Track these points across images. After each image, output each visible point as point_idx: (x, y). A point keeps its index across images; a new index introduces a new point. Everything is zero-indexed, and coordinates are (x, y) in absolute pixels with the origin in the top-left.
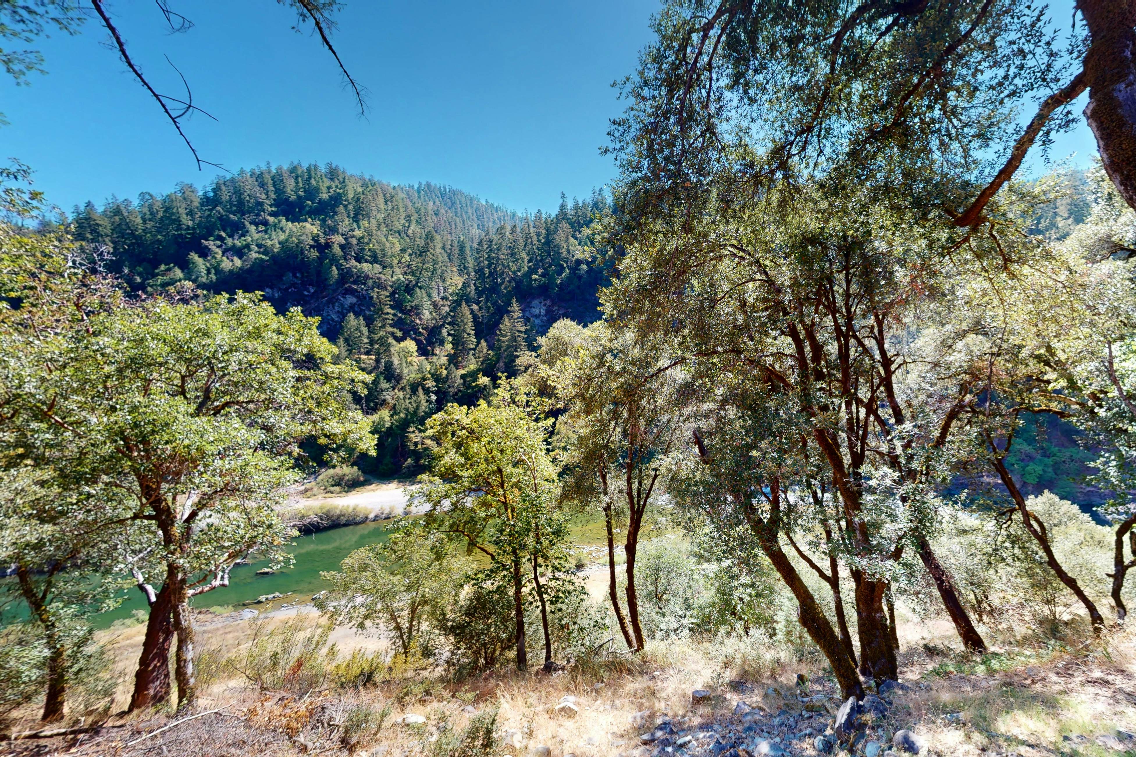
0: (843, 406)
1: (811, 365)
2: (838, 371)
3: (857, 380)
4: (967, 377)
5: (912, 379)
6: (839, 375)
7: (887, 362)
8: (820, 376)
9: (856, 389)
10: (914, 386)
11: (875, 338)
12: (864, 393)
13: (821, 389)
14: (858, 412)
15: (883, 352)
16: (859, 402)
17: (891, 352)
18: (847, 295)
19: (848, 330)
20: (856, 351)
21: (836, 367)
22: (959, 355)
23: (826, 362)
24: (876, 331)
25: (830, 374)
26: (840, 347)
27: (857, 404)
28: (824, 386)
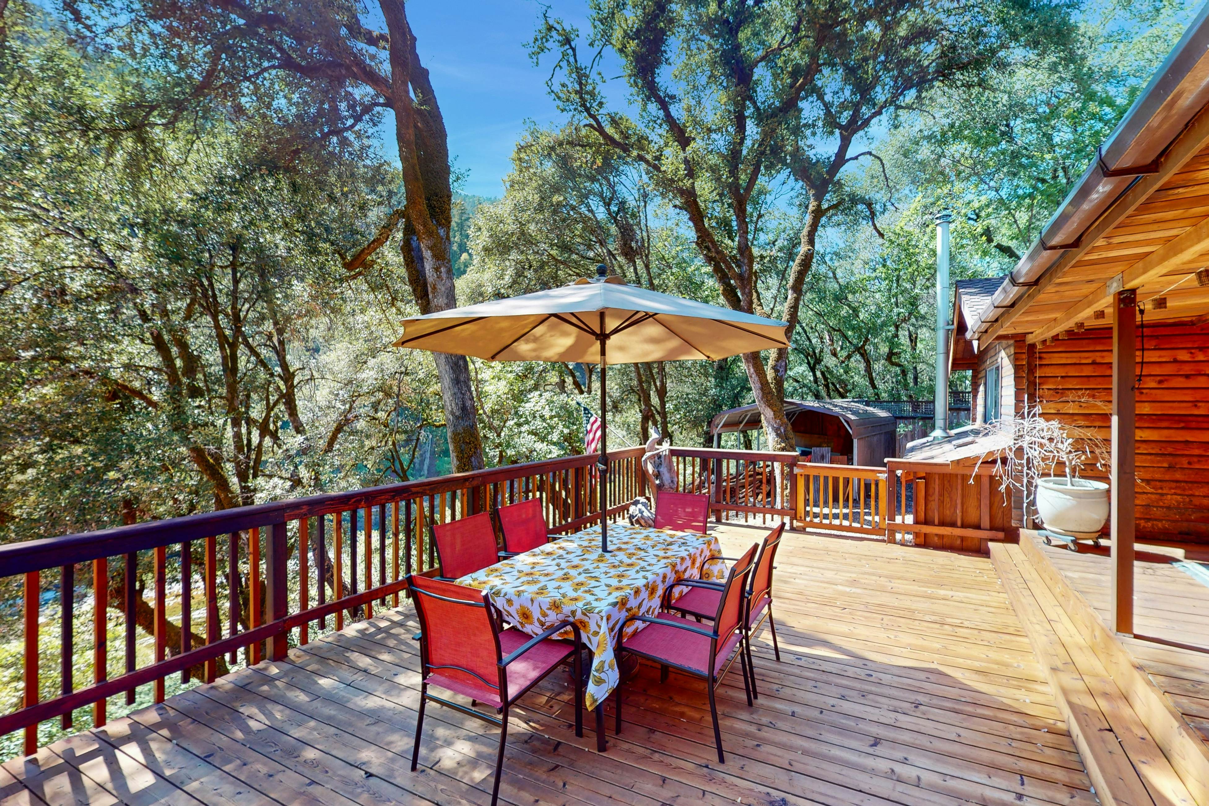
0: (229, 427)
1: (185, 380)
2: (220, 386)
3: (248, 396)
4: (380, 395)
5: (322, 395)
6: (224, 391)
7: (288, 377)
8: (195, 392)
9: (248, 407)
10: (323, 403)
11: (274, 348)
12: (257, 412)
13: (199, 407)
14: (249, 433)
15: (284, 366)
16: (250, 422)
17: (294, 364)
18: (234, 295)
19: (236, 338)
20: (248, 361)
21: (218, 381)
22: (372, 373)
23: (205, 375)
24: (275, 339)
25: (209, 391)
26: (224, 358)
27: (248, 424)
28: (203, 403)
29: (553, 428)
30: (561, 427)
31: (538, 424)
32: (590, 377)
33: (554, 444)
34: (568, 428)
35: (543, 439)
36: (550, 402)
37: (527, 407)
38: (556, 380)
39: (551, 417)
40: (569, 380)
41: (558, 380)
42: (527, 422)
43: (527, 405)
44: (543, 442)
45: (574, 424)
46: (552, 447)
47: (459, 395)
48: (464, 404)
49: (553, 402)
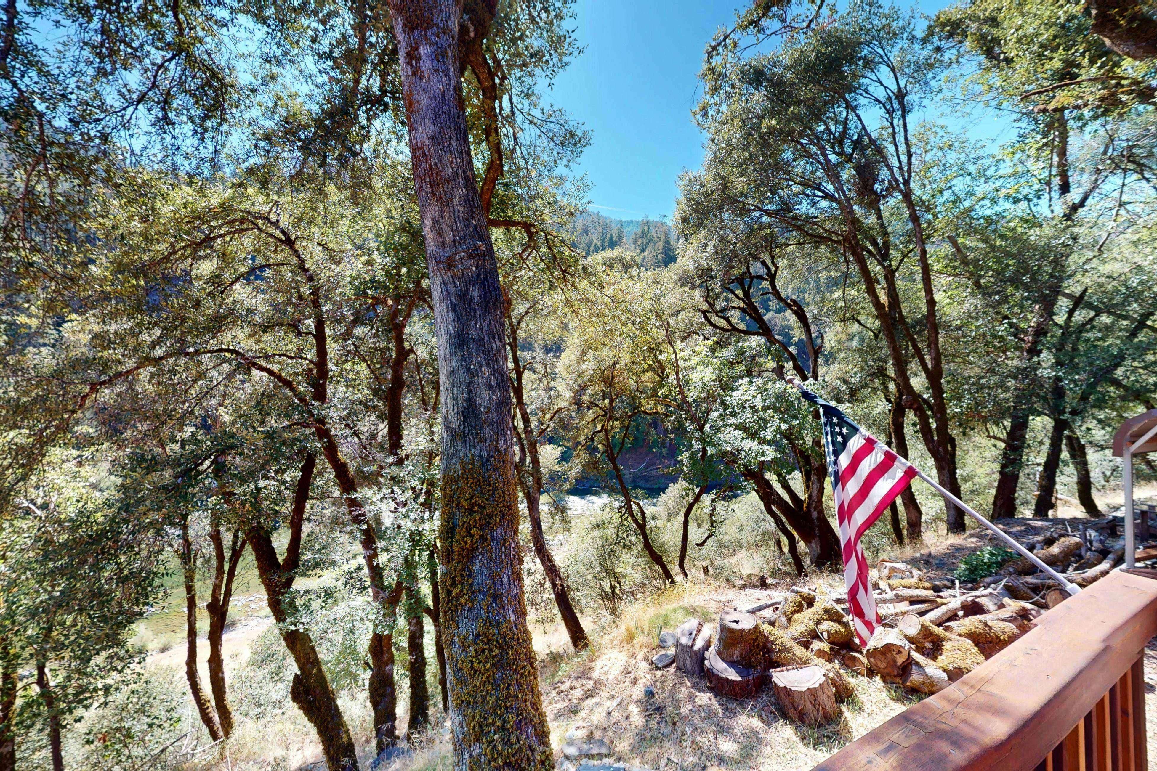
29: (765, 421)
30: (777, 422)
31: (748, 416)
32: (816, 361)
33: (769, 443)
34: (785, 422)
35: (753, 435)
36: (762, 390)
37: (736, 397)
38: (771, 365)
39: (765, 409)
40: (789, 365)
41: (775, 365)
42: (733, 414)
43: (734, 394)
44: (753, 439)
45: (795, 417)
46: (765, 447)
47: (462, 376)
48: (470, 399)
49: (766, 390)
